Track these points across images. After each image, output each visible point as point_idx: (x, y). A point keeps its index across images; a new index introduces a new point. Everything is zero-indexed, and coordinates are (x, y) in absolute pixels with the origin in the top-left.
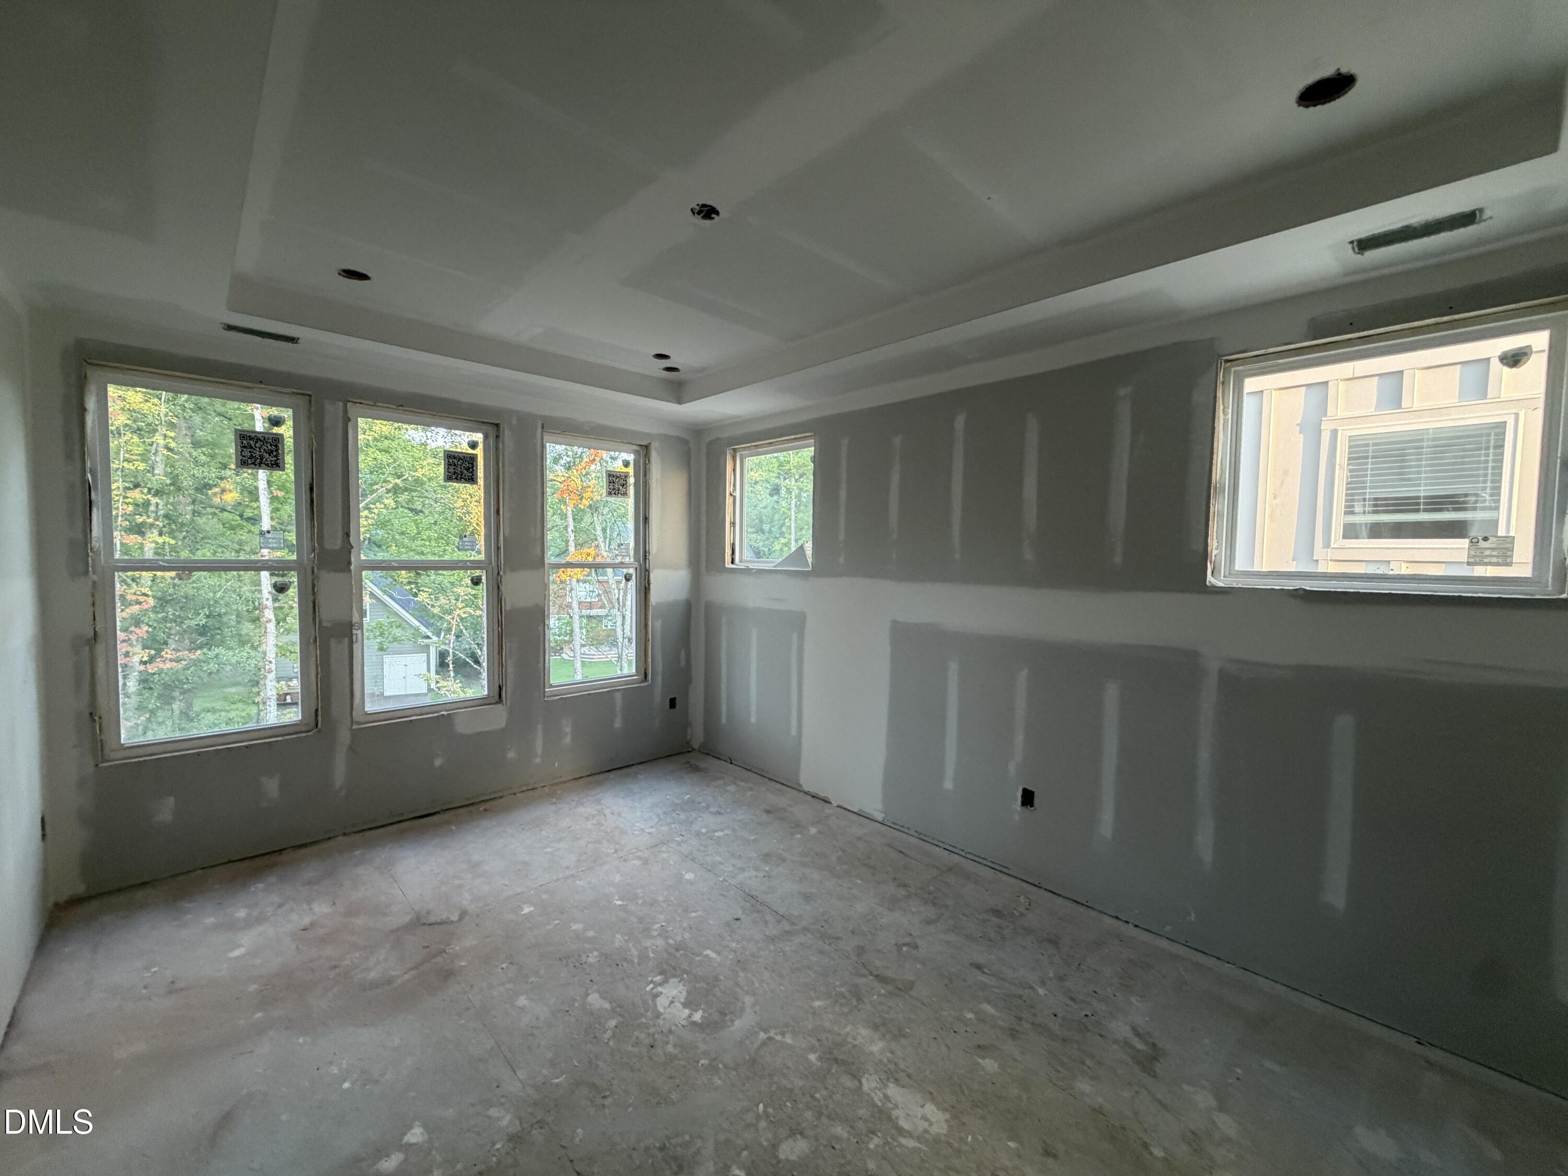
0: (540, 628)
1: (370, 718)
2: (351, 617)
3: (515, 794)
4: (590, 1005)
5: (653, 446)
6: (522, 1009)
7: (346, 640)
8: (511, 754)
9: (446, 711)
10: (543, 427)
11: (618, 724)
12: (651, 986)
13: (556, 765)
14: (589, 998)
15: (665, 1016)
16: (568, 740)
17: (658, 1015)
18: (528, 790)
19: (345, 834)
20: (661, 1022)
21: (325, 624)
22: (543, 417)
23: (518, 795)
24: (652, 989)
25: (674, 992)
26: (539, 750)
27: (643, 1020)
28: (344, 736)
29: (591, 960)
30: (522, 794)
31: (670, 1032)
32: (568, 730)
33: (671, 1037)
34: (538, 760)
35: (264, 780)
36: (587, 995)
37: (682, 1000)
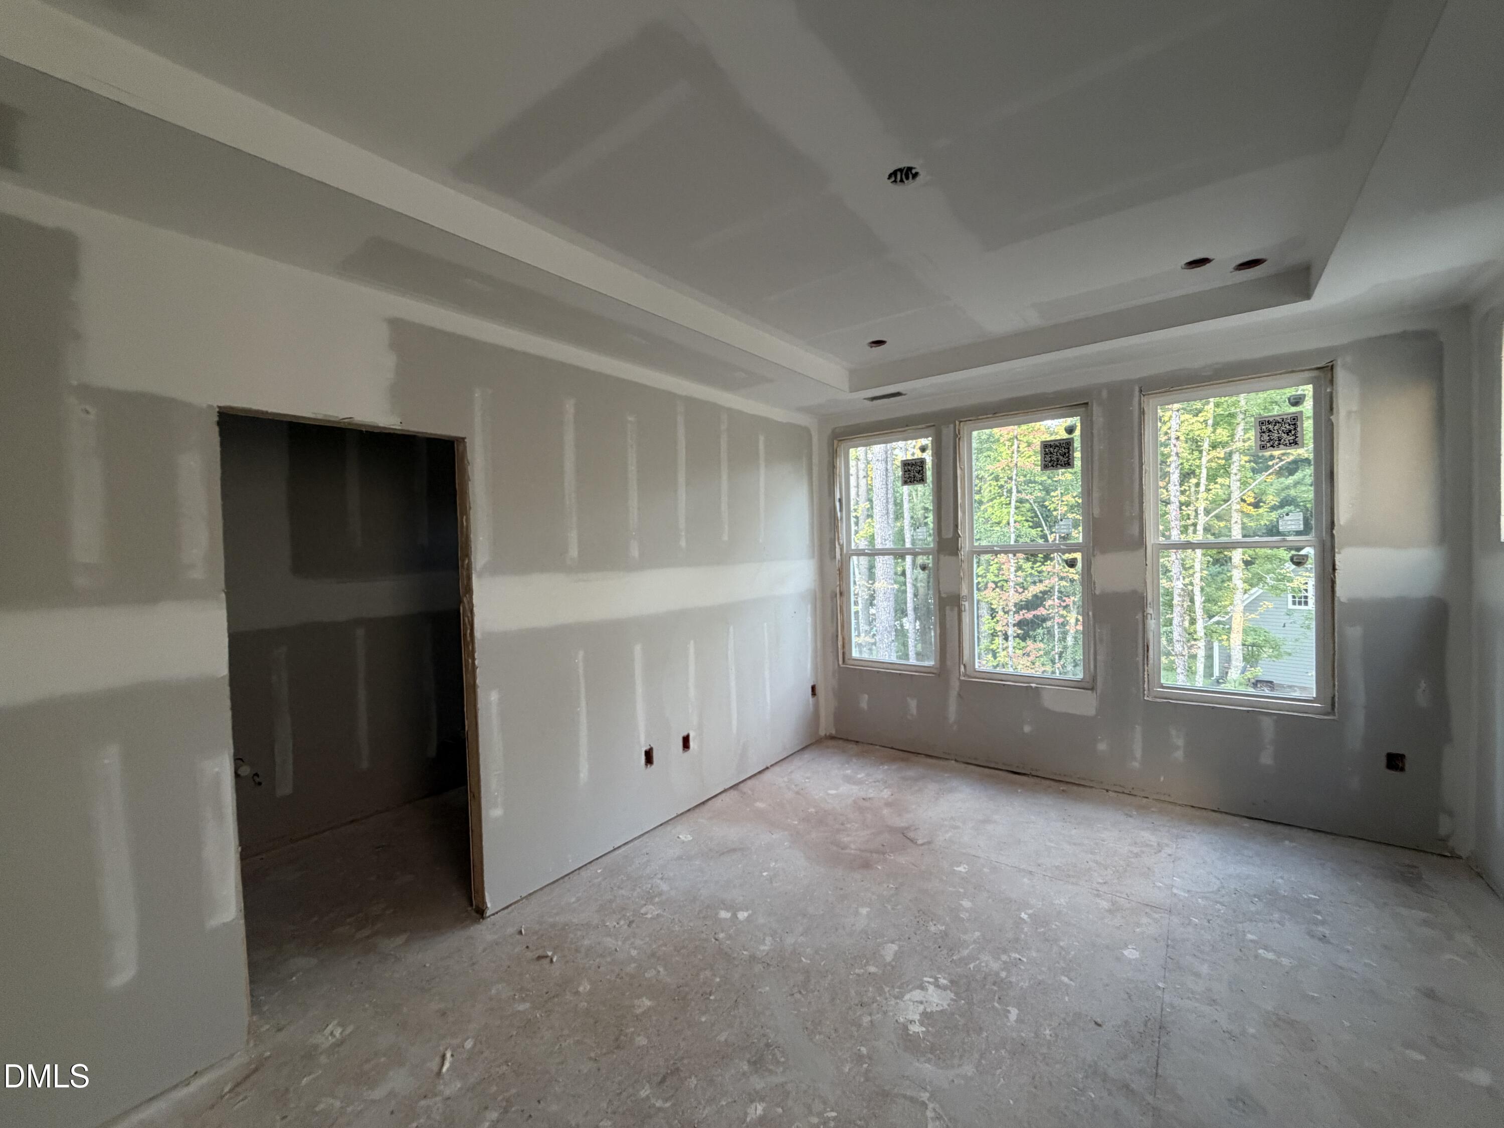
0: (1139, 617)
1: (977, 675)
2: (959, 589)
3: (1107, 791)
4: (883, 949)
5: (1339, 363)
6: (857, 913)
7: (956, 609)
8: (1102, 747)
9: (1037, 684)
10: (1141, 391)
11: (1267, 759)
12: (931, 980)
13: (1162, 779)
14: (890, 945)
15: (902, 1004)
16: (1179, 755)
17: (900, 997)
18: (1123, 793)
19: (956, 760)
20: (893, 1002)
21: (943, 595)
22: (1139, 380)
23: (1110, 792)
24: (928, 982)
25: (935, 1000)
26: (1138, 753)
27: (887, 989)
28: (955, 685)
29: (933, 929)
30: (1114, 794)
31: (885, 1013)
32: (1180, 742)
33: (879, 1015)
34: (1136, 764)
35: (909, 699)
36: (893, 942)
37: (929, 1010)
